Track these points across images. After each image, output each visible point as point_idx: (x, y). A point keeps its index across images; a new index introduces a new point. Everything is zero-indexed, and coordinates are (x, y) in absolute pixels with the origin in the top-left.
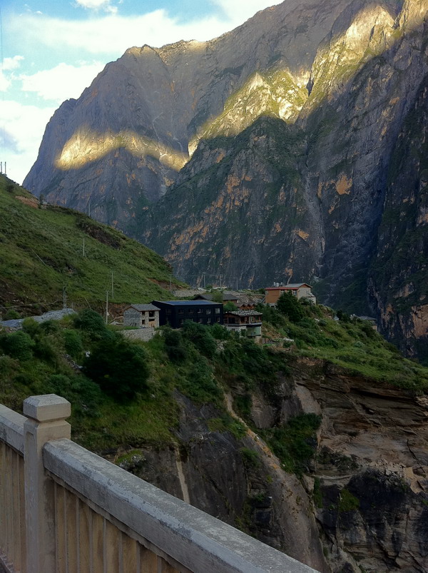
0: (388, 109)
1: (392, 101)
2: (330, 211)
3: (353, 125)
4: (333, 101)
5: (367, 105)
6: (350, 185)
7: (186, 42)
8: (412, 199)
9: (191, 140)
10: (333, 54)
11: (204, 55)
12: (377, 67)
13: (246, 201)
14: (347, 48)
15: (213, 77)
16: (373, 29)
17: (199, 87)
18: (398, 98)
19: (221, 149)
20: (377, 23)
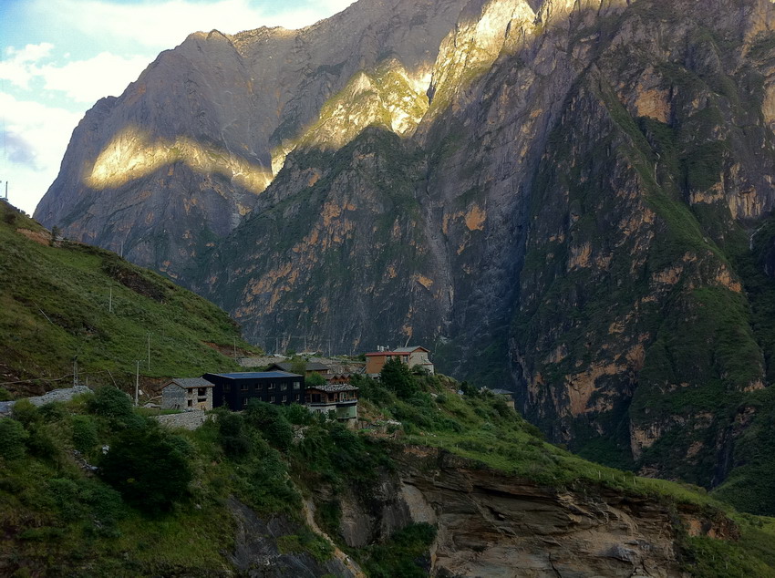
0: (529, 124)
1: (534, 114)
2: (459, 252)
3: (484, 143)
4: (459, 112)
5: (502, 118)
6: (484, 219)
7: (269, 29)
8: (561, 237)
9: (275, 156)
10: (460, 53)
11: (293, 48)
12: (514, 70)
13: (349, 236)
14: (477, 46)
15: (304, 77)
16: (509, 24)
17: (285, 88)
18: (541, 110)
19: (315, 169)
20: (514, 18)
